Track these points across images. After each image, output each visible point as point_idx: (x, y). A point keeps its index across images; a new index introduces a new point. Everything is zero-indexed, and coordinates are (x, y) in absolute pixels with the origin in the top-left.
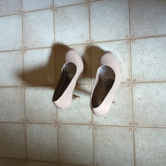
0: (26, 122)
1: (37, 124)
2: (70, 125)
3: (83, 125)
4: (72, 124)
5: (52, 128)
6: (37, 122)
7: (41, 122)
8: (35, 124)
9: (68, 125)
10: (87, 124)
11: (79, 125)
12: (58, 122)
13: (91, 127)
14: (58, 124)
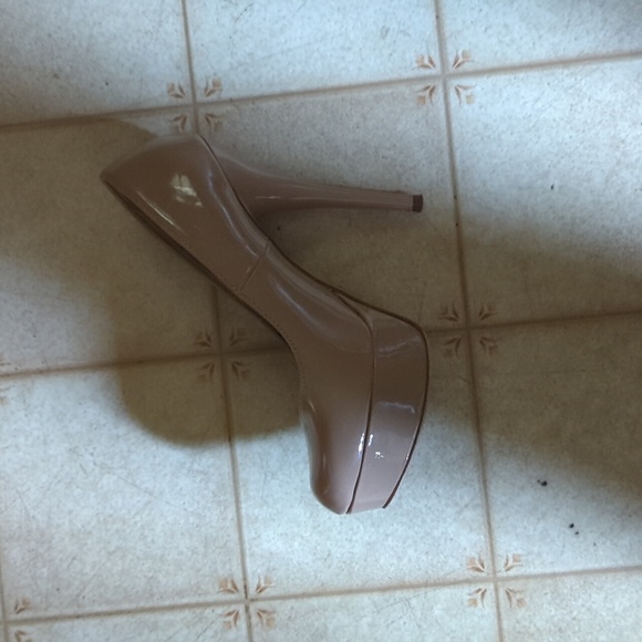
0: (14, 616)
1: (93, 622)
2: (337, 599)
3: (426, 585)
4: (350, 592)
5: (210, 633)
6: (97, 608)
7: (126, 606)
8: (77, 622)
9: (323, 600)
10: (453, 576)
11: (398, 594)
12: (252, 591)
13: (483, 594)
14: (252, 600)
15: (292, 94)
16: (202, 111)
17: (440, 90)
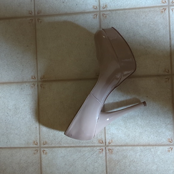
0: (42, 146)
1: (64, 149)
2: (131, 147)
3: (156, 145)
4: (134, 146)
5: (95, 154)
6: (65, 145)
7: (72, 145)
8: (59, 149)
9: (127, 147)
10: (164, 143)
11: (148, 147)
12: (107, 144)
13: (172, 149)
14: (107, 146)
15: (126, 9)
16: (102, 13)
17: (167, 9)
